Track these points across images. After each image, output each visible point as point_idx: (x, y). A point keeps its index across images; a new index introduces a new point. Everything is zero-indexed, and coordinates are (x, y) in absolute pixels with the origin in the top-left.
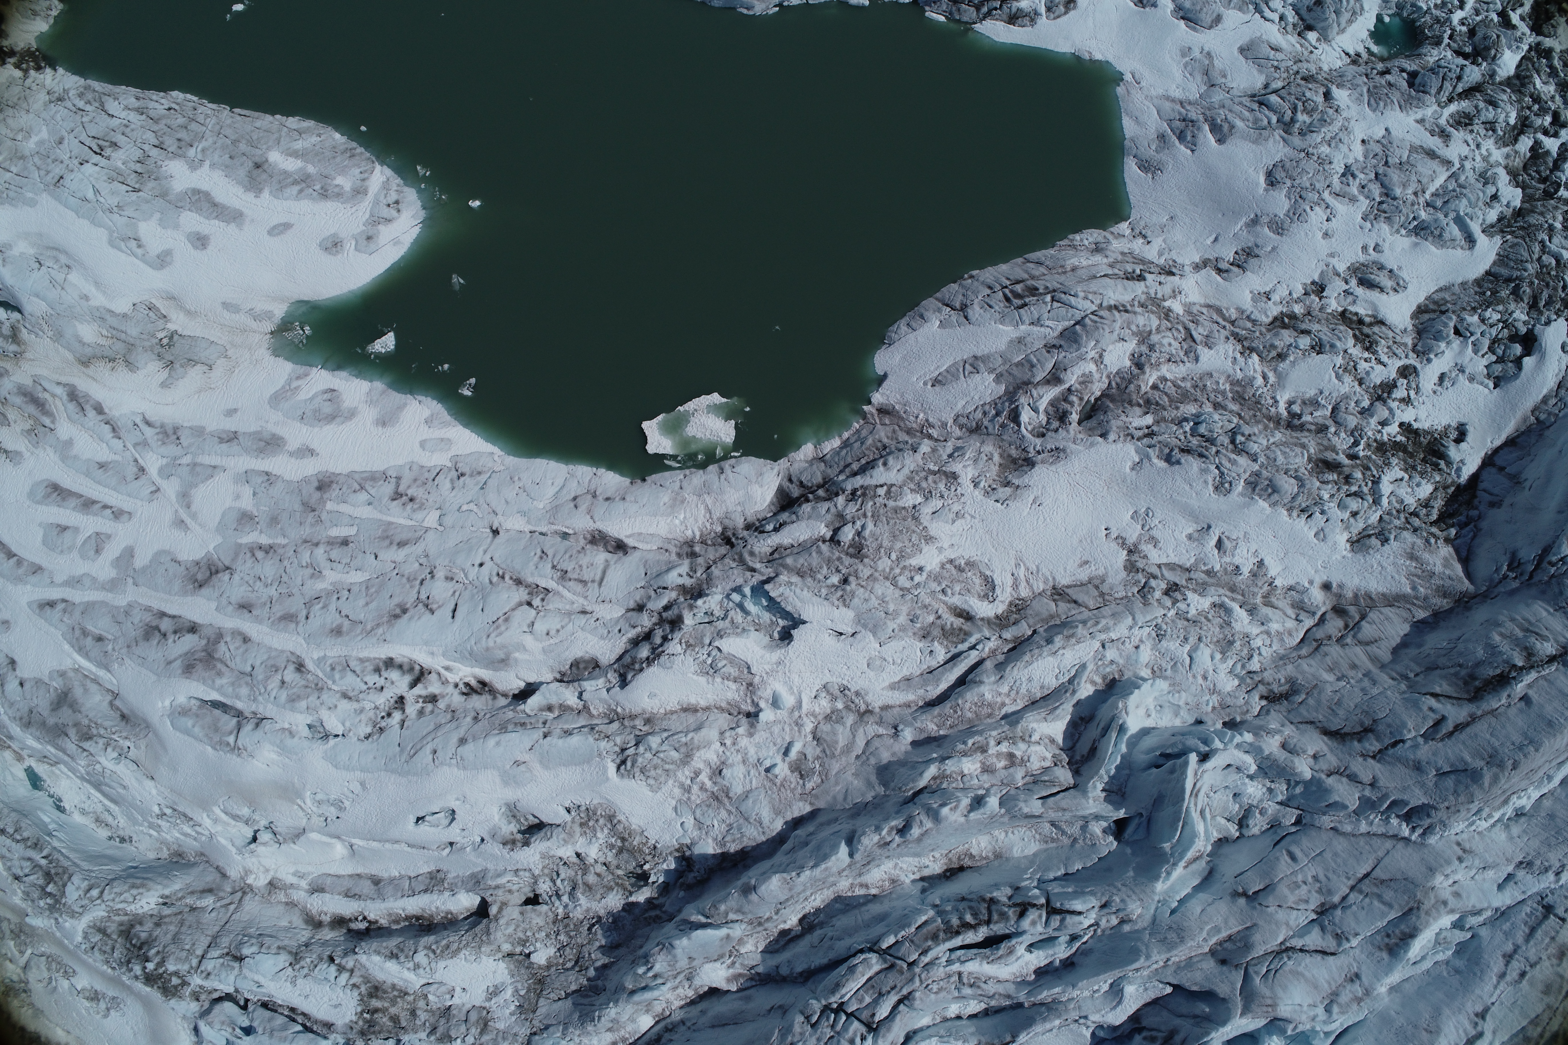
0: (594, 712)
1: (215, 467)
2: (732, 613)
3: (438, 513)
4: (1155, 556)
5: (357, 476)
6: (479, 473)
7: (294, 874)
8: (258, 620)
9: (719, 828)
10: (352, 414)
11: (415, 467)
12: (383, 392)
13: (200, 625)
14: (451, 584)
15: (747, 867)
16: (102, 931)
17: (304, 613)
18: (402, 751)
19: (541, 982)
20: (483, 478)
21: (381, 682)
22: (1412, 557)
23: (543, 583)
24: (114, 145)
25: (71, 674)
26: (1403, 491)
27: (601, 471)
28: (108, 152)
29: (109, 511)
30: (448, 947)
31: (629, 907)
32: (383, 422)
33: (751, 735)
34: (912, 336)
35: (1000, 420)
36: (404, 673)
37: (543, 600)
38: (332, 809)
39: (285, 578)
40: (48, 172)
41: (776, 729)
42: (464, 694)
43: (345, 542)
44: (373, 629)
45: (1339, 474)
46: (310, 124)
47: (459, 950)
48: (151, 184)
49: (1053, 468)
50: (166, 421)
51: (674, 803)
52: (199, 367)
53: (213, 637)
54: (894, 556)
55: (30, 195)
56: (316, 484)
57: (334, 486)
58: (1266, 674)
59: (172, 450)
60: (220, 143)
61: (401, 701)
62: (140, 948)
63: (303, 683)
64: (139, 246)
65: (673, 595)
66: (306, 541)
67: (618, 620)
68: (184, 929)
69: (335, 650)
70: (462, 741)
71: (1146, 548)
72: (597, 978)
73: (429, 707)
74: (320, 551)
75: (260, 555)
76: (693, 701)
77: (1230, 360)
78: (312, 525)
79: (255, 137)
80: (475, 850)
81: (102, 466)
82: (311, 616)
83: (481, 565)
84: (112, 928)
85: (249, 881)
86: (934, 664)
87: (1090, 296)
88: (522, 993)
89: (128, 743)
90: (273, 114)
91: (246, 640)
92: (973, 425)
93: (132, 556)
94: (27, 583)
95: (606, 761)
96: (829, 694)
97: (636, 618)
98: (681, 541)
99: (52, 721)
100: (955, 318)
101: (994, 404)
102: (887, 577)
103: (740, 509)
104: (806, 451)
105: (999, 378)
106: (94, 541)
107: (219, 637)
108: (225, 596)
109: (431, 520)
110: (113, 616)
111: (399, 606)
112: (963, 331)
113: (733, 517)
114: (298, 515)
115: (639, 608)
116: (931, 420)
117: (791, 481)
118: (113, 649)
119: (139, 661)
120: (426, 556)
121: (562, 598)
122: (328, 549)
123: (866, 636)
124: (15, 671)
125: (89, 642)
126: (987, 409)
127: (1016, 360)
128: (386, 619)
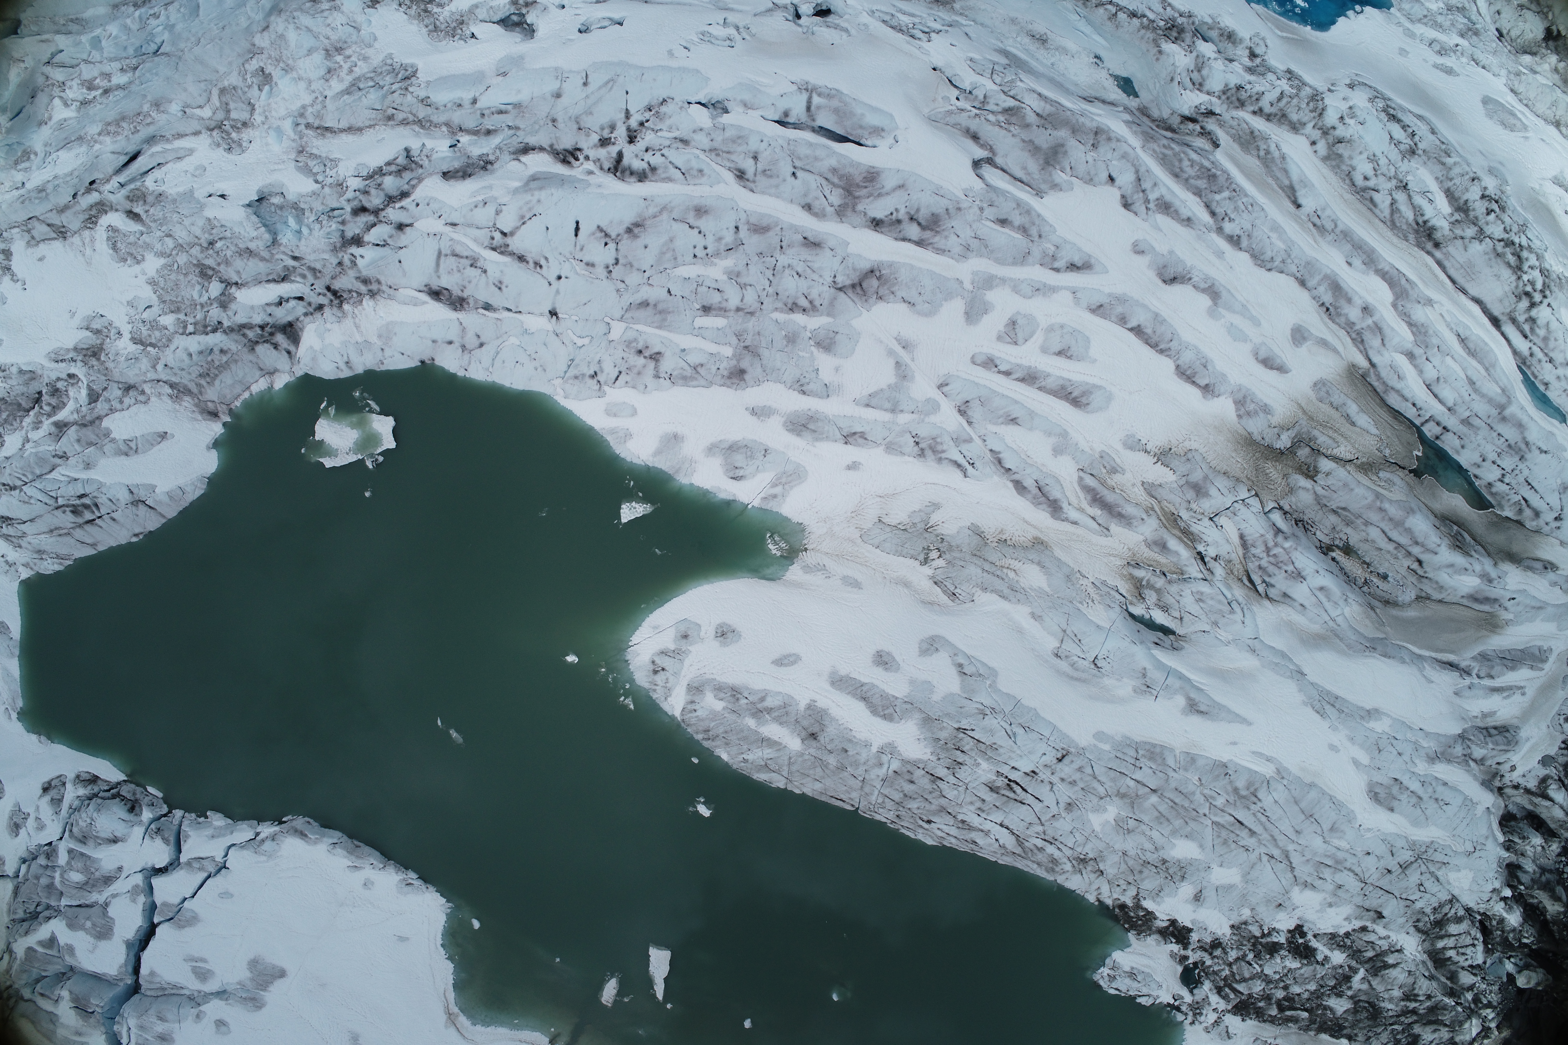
0: (444, 128)
1: (868, 405)
5: (703, 382)
6: (576, 377)
8: (795, 229)
9: (337, 20)
10: (712, 449)
11: (642, 387)
12: (677, 471)
13: (869, 227)
14: (588, 259)
17: (742, 234)
18: (623, 86)
20: (572, 372)
21: (648, 157)
23: (494, 256)
24: (993, 789)
25: (1044, 186)
27: (461, 373)
28: (1001, 782)
29: (1003, 368)
32: (676, 439)
33: (303, 106)
34: (181, 482)
36: (629, 168)
37: (493, 238)
38: (714, 32)
39: (769, 273)
40: (1080, 769)
41: (283, 112)
42: (579, 150)
43: (706, 309)
44: (661, 212)
46: (761, 777)
48: (943, 735)
49: (58, 344)
50: (936, 466)
51: (377, 45)
52: (894, 522)
53: (849, 213)
54: (176, 265)
55: (1106, 747)
56: (747, 377)
57: (726, 373)
59: (924, 431)
60: (862, 769)
61: (632, 140)
63: (733, 157)
64: (960, 665)
65: (366, 239)
66: (752, 314)
67: (420, 215)
69: (699, 192)
70: (557, 96)
73: (606, 133)
74: (734, 301)
75: (804, 303)
76: (351, 138)
78: (745, 331)
79: (819, 770)
81: (1014, 421)
82: (733, 230)
83: (559, 278)
86: (156, 170)
87: (26, 499)
89: (959, 104)
90: (803, 795)
91: (808, 207)
92: (132, 393)
93: (966, 313)
94: (1110, 295)
95: (424, 80)
96: (240, 145)
97: (404, 218)
98: (378, 297)
99: (1063, 134)
100: (142, 494)
101: (112, 410)
102: (180, 247)
103: (328, 326)
104: (280, 382)
105: (107, 434)
106: (1021, 336)
107: (841, 213)
108: (839, 259)
109: (618, 330)
110: (986, 247)
111: (636, 237)
112: (133, 480)
113: (334, 319)
114: (764, 344)
115: (401, 227)
116: (170, 402)
117: (289, 352)
118: (981, 209)
119: (942, 193)
120: (618, 291)
121: (475, 240)
122: (724, 305)
123: (200, 194)
124: (1123, 197)
125: (1017, 220)
126: (118, 406)
127: (92, 448)
128: (648, 223)
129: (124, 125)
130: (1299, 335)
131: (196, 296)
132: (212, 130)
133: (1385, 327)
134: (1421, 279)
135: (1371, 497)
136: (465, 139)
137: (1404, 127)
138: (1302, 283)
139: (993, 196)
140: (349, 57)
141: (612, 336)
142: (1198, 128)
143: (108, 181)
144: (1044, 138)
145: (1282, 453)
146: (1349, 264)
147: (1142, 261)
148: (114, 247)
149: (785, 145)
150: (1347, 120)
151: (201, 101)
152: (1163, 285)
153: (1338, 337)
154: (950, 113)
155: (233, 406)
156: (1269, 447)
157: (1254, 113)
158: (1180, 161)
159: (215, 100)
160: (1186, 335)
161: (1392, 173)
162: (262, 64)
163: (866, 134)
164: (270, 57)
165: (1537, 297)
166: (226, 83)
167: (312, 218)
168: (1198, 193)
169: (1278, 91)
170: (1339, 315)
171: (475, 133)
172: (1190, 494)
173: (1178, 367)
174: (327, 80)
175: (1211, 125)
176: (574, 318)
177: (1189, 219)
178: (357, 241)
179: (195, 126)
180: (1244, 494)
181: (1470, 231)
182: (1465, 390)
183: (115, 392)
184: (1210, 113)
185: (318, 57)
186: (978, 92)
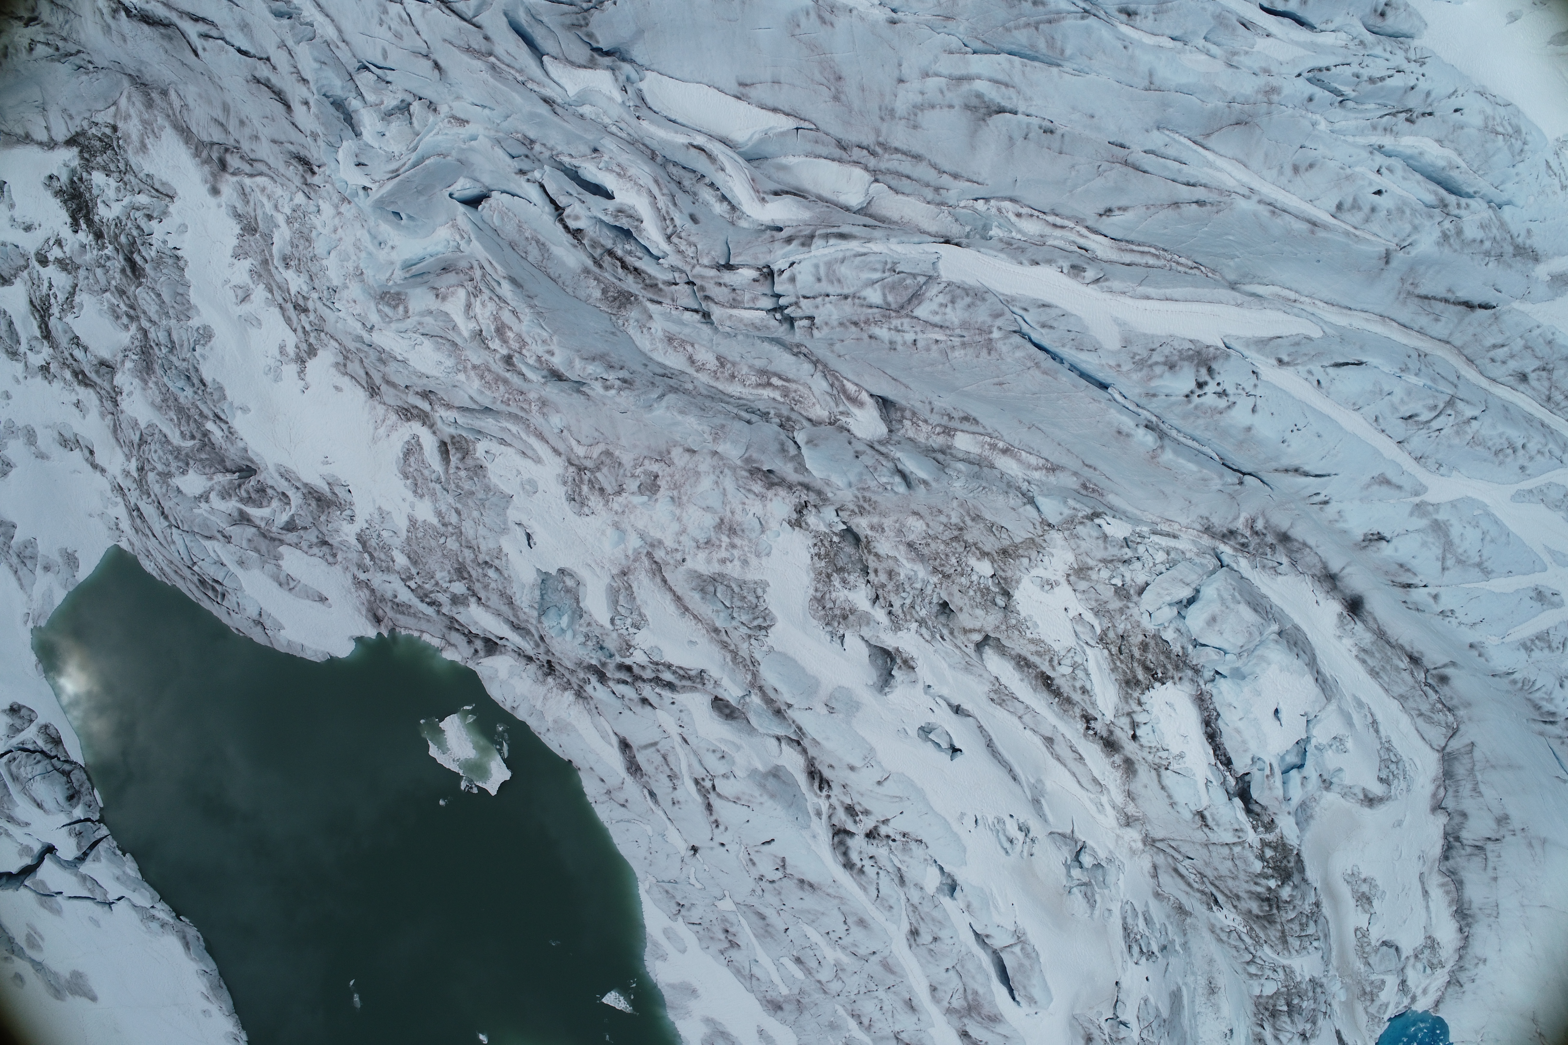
0: (750, 676)
4: (292, 340)
5: (748, 985)
6: (667, 892)
7: (1104, 812)
8: (910, 990)
9: (753, 508)
10: (708, 1021)
11: (705, 945)
12: (672, 1008)
13: (958, 1031)
14: (755, 860)
16: (1284, 940)
17: (873, 959)
18: (904, 809)
19: (1004, 552)
20: (668, 887)
21: (867, 863)
22: (143, 147)
23: (692, 788)
26: (111, 193)
27: (590, 799)
30: (1037, 652)
32: (693, 993)
33: (663, 543)
34: (306, 644)
35: (301, 532)
36: (847, 848)
37: (703, 779)
38: (1007, 826)
39: (863, 990)
42: (829, 786)
43: (798, 961)
44: (836, 897)
45: (132, 253)
47: (1031, 641)
49: (294, 469)
51: (765, 561)
53: (955, 1016)
54: (442, 540)
56: (779, 1013)
57: (769, 998)
58: (299, 185)
61: (871, 835)
62: (1268, 900)
63: (922, 924)
65: (611, 684)
66: (825, 992)
67: (668, 711)
69: (875, 915)
70: (852, 769)
71: (291, 350)
73: (858, 809)
74: (822, 977)
75: (866, 1022)
76: (672, 608)
77: (131, 399)
78: (809, 995)
82: (870, 951)
83: (723, 845)
84: (1274, 933)
85: (1140, 845)
88: (1026, 561)
89: (1104, 1025)
91: (934, 989)
92: (325, 549)
95: (770, 643)
96: (582, 504)
97: (653, 699)
98: (581, 701)
100: (268, 623)
101: (297, 546)
102: (459, 533)
103: (524, 675)
104: (449, 655)
105: (278, 557)
107: (951, 1012)
108: (918, 1027)
109: (727, 906)
111: (802, 889)
112: (269, 608)
113: (533, 676)
114: (812, 1011)
115: (645, 701)
116: (350, 581)
117: (476, 651)
120: (754, 891)
121: (690, 766)
122: (814, 972)
123: (513, 515)
126: (305, 548)
127: (255, 555)
128: (820, 893)
129: (502, 388)
131: (438, 575)
132: (572, 464)
136: (756, 699)
140: (734, 546)
141: (717, 903)
143: (448, 406)
148: (407, 453)
149: (964, 952)
151: (584, 440)
154: (1091, 1021)
155: (398, 629)
159: (596, 452)
162: (660, 474)
163: (1022, 993)
164: (672, 476)
166: (617, 453)
167: (584, 629)
171: (769, 701)
174: (698, 547)
176: (706, 867)
178: (602, 678)
179: (561, 447)
183: (311, 536)
185: (710, 520)
186: (1123, 1032)
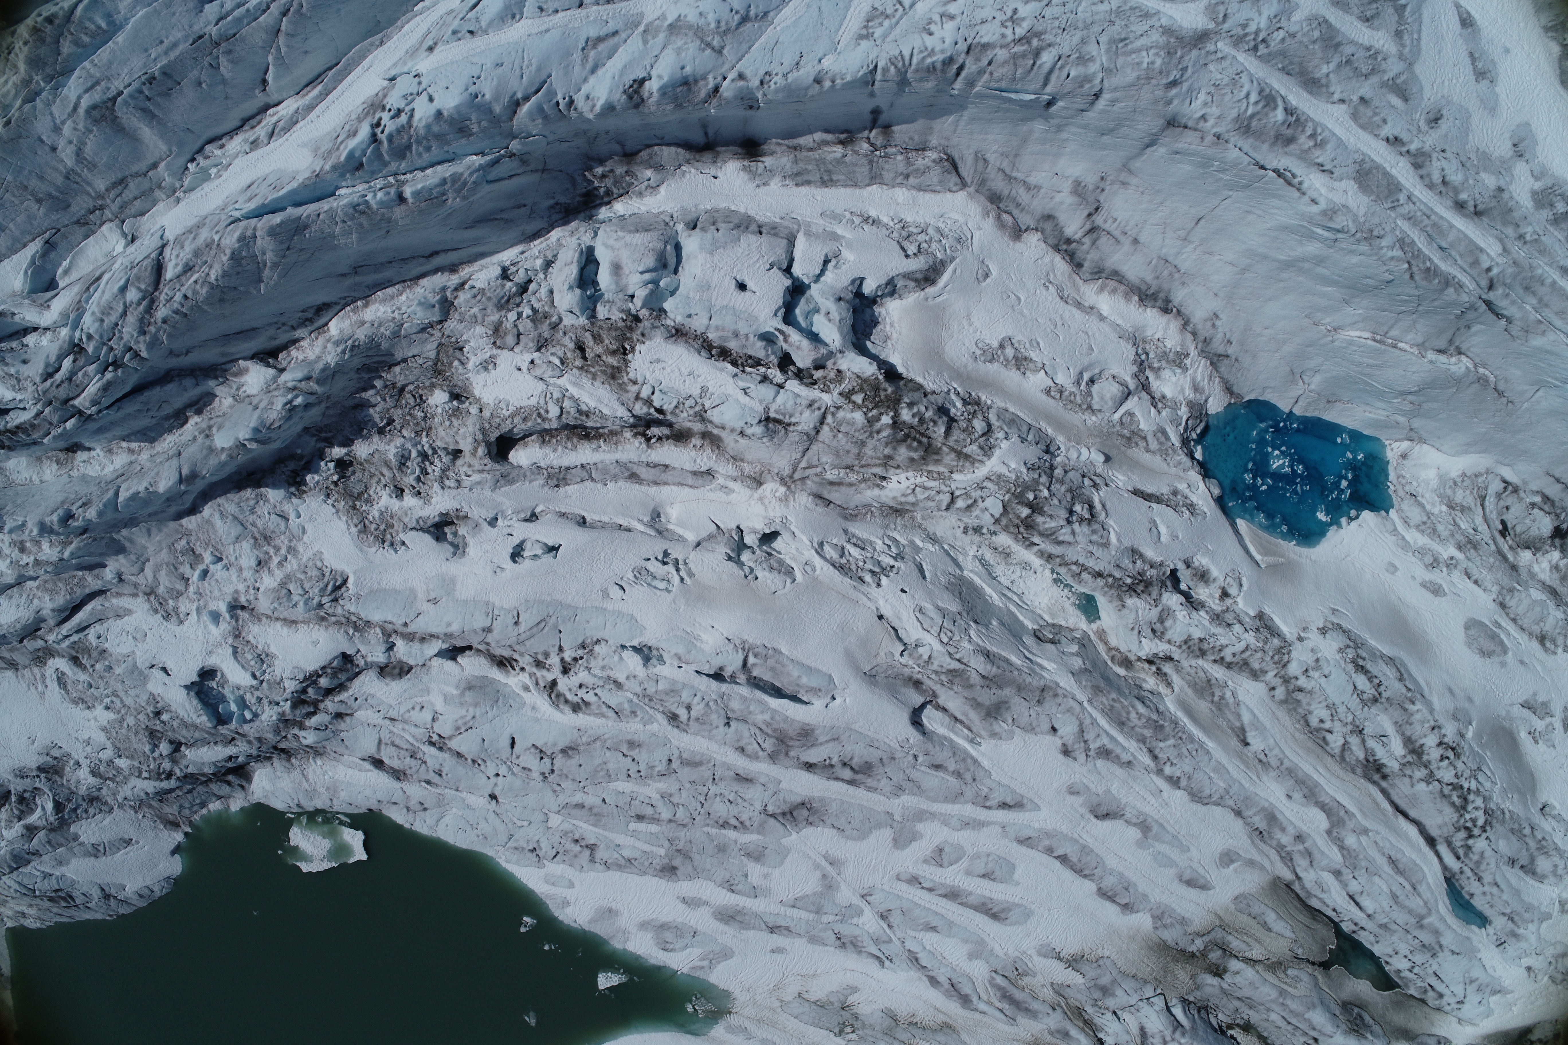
0: (378, 630)
1: (794, 907)
2: (253, 701)
3: (550, 824)
5: (636, 871)
6: (516, 849)
7: (732, 491)
8: (727, 766)
9: (263, 509)
10: (644, 926)
11: (579, 867)
12: (612, 938)
13: (801, 769)
14: (524, 765)
15: (238, 472)
16: (962, 456)
17: (674, 765)
18: (555, 626)
19: (437, 373)
20: (511, 844)
21: (581, 693)
23: (433, 750)
25: (983, 733)
27: (407, 826)
29: (926, 886)
30: (525, 419)
31: (347, 443)
32: (611, 912)
33: (237, 592)
34: (148, 883)
35: (71, 806)
36: (562, 695)
37: (430, 738)
38: (651, 569)
39: (701, 799)
41: (216, 593)
42: (515, 661)
43: (640, 818)
44: (594, 741)
47: (512, 416)
49: (22, 765)
50: (855, 956)
51: (305, 538)
52: (813, 999)
53: (782, 756)
54: (126, 724)
56: (678, 873)
57: (658, 867)
59: (846, 930)
61: (565, 671)
62: (907, 436)
63: (665, 705)
65: (306, 724)
66: (684, 826)
67: (359, 708)
68: (855, 450)
69: (633, 728)
70: (488, 630)
72: (371, 379)
73: (540, 659)
74: (666, 815)
75: (735, 823)
76: (285, 629)
78: (678, 839)
80: (503, 512)
81: (933, 929)
82: (665, 762)
83: (497, 775)
84: (948, 460)
85: (783, 489)
86: (97, 626)
88: (456, 363)
89: (903, 660)
91: (742, 750)
92: (95, 804)
93: (894, 839)
94: (1039, 830)
95: (355, 592)
96: (178, 616)
97: (341, 709)
98: (323, 757)
99: (1007, 692)
100: (113, 891)
101: (78, 819)
102: (127, 709)
104: (236, 804)
105: (76, 838)
106: (946, 860)
107: (773, 757)
108: (770, 792)
109: (555, 820)
110: (919, 787)
111: (569, 757)
112: (104, 879)
113: (283, 769)
114: (695, 850)
115: (339, 716)
116: (133, 813)
117: (241, 788)
118: (915, 757)
119: (876, 744)
120: (552, 791)
121: (413, 735)
122: (657, 816)
123: (142, 663)
124: (1064, 745)
125: (952, 767)
126: (84, 815)
127: (63, 849)
128: (582, 748)
130: (1227, 858)
132: (147, 595)
133: (1316, 853)
134: (1361, 811)
135: (1274, 994)
136: (399, 643)
137: (1370, 680)
138: (1238, 813)
139: (929, 746)
140: (279, 549)
142: (1154, 668)
143: (51, 631)
144: (987, 697)
145: (1193, 955)
146: (1289, 797)
147: (1077, 801)
148: (64, 686)
149: (718, 699)
150: (1311, 673)
151: (135, 570)
152: (1094, 820)
153: (1268, 857)
154: (892, 667)
156: (1183, 951)
157: (1215, 661)
158: (1128, 713)
159: (149, 572)
160: (1111, 862)
161: (1350, 718)
163: (801, 691)
164: (199, 540)
165: (1476, 832)
166: (157, 559)
168: (1142, 740)
169: (1243, 645)
170: (1271, 838)
171: (410, 637)
172: (1097, 994)
173: (1099, 889)
174: (258, 572)
175: (1167, 668)
176: (513, 804)
177: (1129, 762)
178: (296, 725)
179: (133, 589)
180: (1149, 992)
181: (1421, 773)
182: (1386, 902)
184: (1169, 658)
185: (247, 546)
186: (924, 651)
